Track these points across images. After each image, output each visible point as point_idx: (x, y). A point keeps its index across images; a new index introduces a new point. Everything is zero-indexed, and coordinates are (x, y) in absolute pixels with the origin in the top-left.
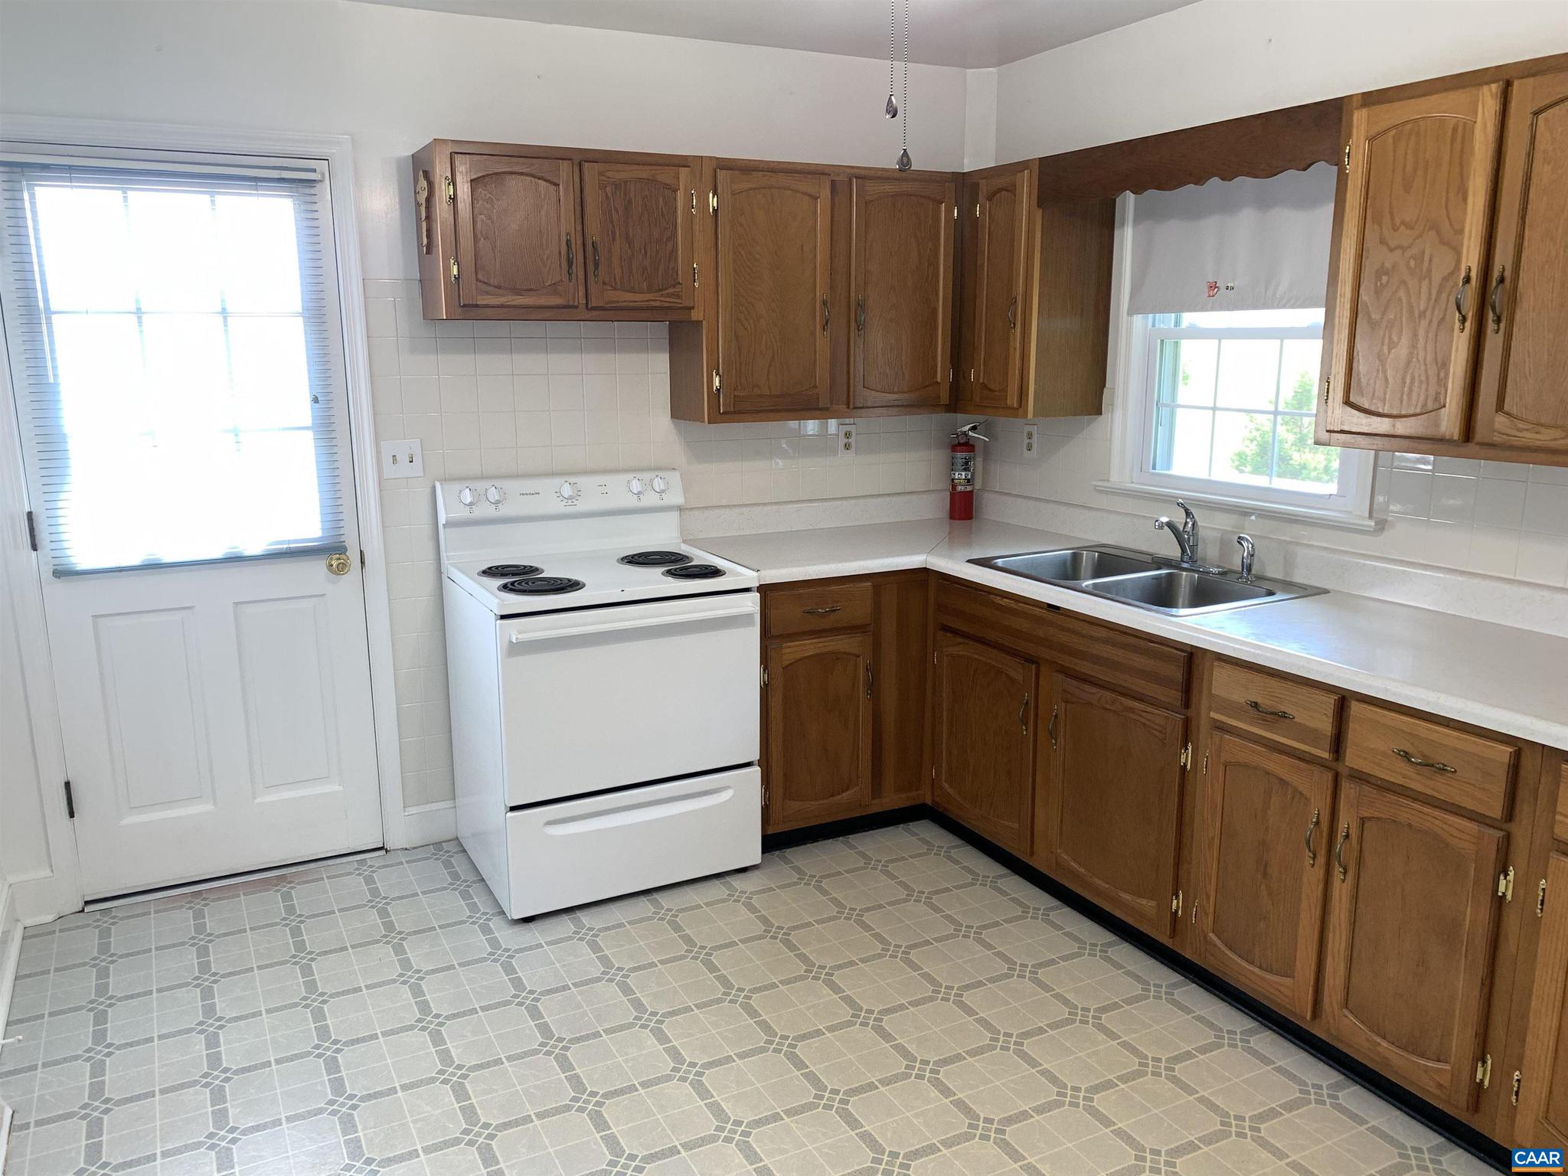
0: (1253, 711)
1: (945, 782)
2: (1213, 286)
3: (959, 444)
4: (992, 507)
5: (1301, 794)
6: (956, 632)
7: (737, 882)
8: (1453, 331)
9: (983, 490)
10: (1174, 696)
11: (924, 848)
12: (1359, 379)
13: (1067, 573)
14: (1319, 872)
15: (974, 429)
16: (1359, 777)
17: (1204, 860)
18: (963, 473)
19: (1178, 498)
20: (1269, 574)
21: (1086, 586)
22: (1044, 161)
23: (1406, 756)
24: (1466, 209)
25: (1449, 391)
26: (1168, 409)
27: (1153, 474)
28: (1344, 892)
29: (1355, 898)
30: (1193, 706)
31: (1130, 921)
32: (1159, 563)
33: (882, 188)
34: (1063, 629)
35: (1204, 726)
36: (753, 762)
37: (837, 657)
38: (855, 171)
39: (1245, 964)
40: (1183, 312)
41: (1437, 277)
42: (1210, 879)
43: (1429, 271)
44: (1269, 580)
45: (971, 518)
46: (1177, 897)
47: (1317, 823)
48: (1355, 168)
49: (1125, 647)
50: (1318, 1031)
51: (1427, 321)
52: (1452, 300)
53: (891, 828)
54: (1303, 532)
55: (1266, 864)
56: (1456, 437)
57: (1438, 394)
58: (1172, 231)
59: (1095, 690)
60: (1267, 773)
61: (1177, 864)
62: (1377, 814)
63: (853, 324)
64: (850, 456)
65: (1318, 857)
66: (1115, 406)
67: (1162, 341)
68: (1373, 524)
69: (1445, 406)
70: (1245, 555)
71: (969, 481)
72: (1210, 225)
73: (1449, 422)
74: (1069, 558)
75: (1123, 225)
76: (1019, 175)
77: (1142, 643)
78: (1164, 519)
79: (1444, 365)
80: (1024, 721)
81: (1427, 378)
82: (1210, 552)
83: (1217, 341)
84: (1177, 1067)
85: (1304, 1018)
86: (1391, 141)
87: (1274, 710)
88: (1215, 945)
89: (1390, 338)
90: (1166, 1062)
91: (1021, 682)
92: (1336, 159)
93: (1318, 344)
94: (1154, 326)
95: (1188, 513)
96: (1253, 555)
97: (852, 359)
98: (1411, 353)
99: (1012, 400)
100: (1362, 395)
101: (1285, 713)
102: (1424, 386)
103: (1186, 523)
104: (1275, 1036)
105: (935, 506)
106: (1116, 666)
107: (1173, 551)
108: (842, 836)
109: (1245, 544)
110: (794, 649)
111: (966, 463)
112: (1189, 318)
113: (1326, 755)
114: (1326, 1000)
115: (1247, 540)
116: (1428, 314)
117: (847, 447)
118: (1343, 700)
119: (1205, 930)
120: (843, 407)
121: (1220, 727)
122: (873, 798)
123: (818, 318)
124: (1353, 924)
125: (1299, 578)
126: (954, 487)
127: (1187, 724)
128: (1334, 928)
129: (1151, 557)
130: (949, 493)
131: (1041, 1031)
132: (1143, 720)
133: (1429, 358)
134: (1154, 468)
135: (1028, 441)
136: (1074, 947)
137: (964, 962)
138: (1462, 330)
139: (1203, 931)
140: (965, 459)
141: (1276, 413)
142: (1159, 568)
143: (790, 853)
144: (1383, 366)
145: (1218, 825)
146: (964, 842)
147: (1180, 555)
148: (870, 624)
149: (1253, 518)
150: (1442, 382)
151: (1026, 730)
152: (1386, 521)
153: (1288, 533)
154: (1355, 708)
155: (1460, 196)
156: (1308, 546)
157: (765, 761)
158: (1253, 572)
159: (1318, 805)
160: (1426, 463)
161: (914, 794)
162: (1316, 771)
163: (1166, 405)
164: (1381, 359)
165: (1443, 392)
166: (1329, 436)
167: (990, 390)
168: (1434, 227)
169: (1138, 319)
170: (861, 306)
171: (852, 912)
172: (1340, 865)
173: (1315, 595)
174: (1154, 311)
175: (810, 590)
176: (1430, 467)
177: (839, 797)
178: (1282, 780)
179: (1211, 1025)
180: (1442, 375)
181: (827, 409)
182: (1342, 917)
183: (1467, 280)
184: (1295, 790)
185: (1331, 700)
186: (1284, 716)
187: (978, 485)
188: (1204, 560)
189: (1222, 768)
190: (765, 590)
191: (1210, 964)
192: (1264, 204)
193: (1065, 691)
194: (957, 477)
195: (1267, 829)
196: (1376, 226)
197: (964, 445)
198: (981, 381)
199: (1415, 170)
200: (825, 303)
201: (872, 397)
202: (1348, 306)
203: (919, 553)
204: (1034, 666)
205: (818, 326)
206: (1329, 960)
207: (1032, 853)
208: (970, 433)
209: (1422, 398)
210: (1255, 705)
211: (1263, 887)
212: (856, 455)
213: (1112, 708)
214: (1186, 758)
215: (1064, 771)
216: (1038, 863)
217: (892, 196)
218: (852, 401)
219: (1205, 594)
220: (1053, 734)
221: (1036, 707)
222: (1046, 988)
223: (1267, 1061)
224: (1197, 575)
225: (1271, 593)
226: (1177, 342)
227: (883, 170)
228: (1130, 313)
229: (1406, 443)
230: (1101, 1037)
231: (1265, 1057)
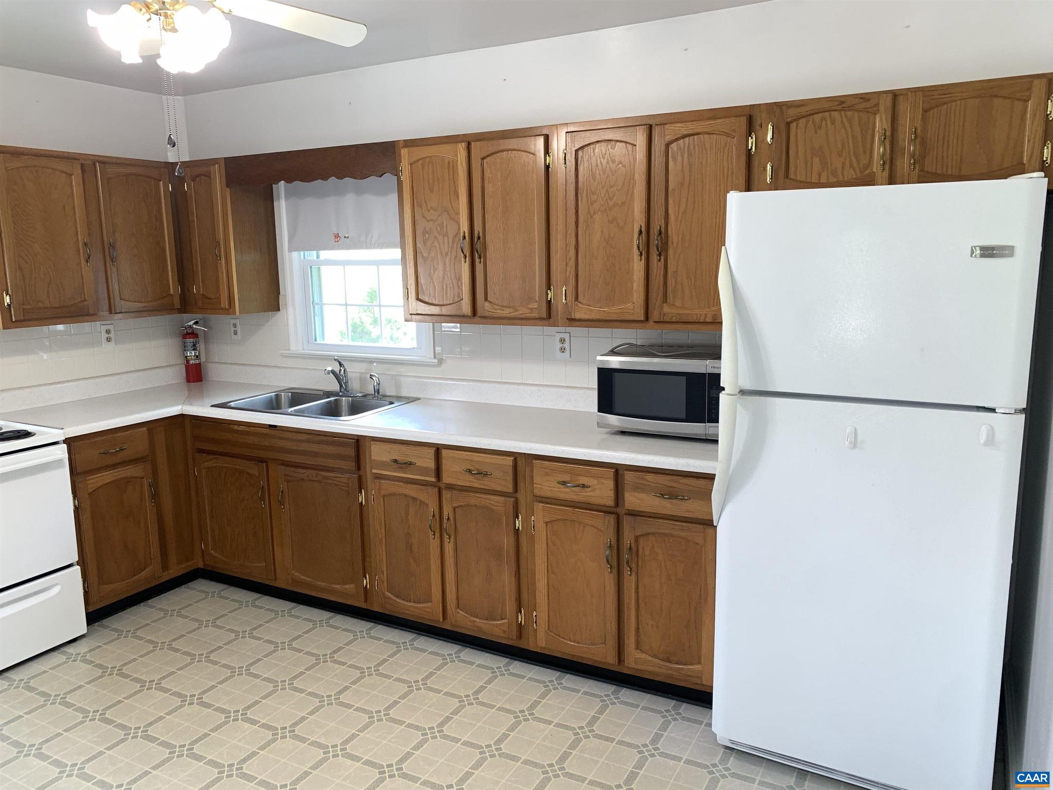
0: (395, 465)
1: (212, 549)
2: (337, 236)
3: (188, 334)
4: (215, 372)
5: (424, 503)
6: (208, 452)
7: (70, 649)
8: (461, 262)
9: (207, 361)
10: (352, 465)
11: (203, 595)
12: (422, 287)
13: (273, 405)
14: (438, 541)
15: (196, 323)
16: (450, 487)
17: (379, 554)
18: (193, 352)
19: (334, 356)
20: (388, 394)
21: (291, 411)
22: (227, 160)
23: (470, 471)
24: (459, 203)
25: (464, 291)
26: (319, 306)
27: (315, 344)
28: (450, 548)
29: (456, 550)
30: (362, 468)
31: (340, 600)
32: (328, 394)
33: (119, 170)
34: (281, 438)
35: (369, 477)
36: (73, 563)
37: (128, 480)
38: (97, 158)
39: (406, 603)
40: (319, 250)
41: (451, 236)
42: (383, 562)
43: (447, 233)
44: (388, 396)
45: (202, 381)
46: (366, 577)
47: (434, 516)
48: (405, 177)
49: (320, 442)
50: (447, 626)
51: (449, 258)
52: (459, 246)
53: (177, 589)
54: (403, 370)
55: (411, 546)
56: (469, 314)
57: (459, 293)
58: (309, 204)
59: (304, 471)
60: (406, 496)
61: (364, 560)
62: (461, 504)
63: (108, 258)
64: (111, 346)
65: (436, 533)
66: (288, 306)
67: (311, 267)
68: (437, 361)
69: (462, 299)
70: (375, 384)
71: (197, 357)
72: (331, 201)
73: (466, 308)
74: (274, 398)
75: (279, 199)
76: (212, 168)
77: (330, 439)
78: (330, 369)
79: (459, 279)
80: (262, 499)
81: (453, 286)
82: (355, 386)
83: (342, 266)
84: (380, 668)
85: (439, 621)
86: (420, 166)
87: (405, 462)
88: (390, 598)
89: (434, 266)
90: (374, 668)
91: (258, 476)
92: (396, 172)
93: (399, 268)
94: (304, 258)
95: (341, 365)
96: (379, 384)
97: (110, 281)
98: (444, 273)
99: (224, 303)
100: (425, 295)
101: (411, 462)
102: (452, 290)
103: (340, 370)
104: (426, 638)
105: (176, 374)
106: (316, 454)
107: (335, 387)
108: (143, 602)
109: (374, 378)
110: (95, 480)
111: (194, 345)
112: (325, 254)
113: (433, 479)
114: (449, 607)
115: (375, 376)
116: (449, 254)
117: (109, 340)
118: (438, 449)
119: (383, 591)
120: (106, 313)
121: (379, 477)
122: (163, 572)
123: (82, 254)
124: (456, 565)
125: (404, 393)
126: (188, 361)
127: (360, 479)
128: (448, 568)
129: (322, 392)
130: (184, 366)
131: (302, 673)
132: (335, 482)
133: (453, 276)
134: (316, 340)
135: (234, 329)
136: (311, 625)
137: (247, 651)
138: (465, 262)
139: (382, 592)
140: (193, 342)
141: (380, 306)
142: (328, 397)
143: (106, 622)
144: (432, 279)
145: (383, 531)
146: (228, 586)
147: (339, 389)
148: (148, 456)
149: (375, 364)
150: (460, 287)
151: (264, 504)
152: (442, 359)
153: (395, 370)
154: (444, 453)
155: (455, 196)
156: (406, 376)
157: (82, 561)
158: (380, 393)
159: (433, 507)
160: (456, 328)
161: (190, 563)
162: (430, 489)
163: (317, 304)
164: (430, 276)
165: (461, 292)
166: (411, 316)
167: (208, 298)
168: (446, 211)
169: (295, 254)
170: (112, 246)
171: (164, 644)
172: (447, 535)
173: (413, 401)
174: (304, 250)
175: (103, 438)
176: (458, 330)
177: (139, 575)
178: (413, 497)
179: (393, 643)
180: (459, 284)
181: (94, 315)
182: (451, 562)
183: (464, 238)
184: (421, 501)
185: (432, 451)
186: (411, 464)
187: (203, 359)
188: (352, 390)
189: (382, 498)
190: (68, 441)
191: (388, 610)
192: (359, 192)
193: (286, 475)
194: (189, 355)
195: (409, 527)
196: (419, 209)
197: (191, 334)
198: (201, 293)
199: (434, 182)
200: (85, 244)
201: (126, 305)
202: (411, 249)
203: (178, 405)
204: (264, 464)
205: (82, 259)
206: (448, 585)
207: (276, 579)
208: (194, 326)
209: (452, 296)
210: (395, 461)
211: (411, 558)
212: (116, 344)
213: (316, 479)
214: (362, 498)
215: (290, 522)
216: (281, 584)
217: (125, 175)
218: (113, 309)
219: (356, 408)
220: (281, 503)
221: (269, 489)
222: (299, 651)
223: (424, 651)
224: (350, 399)
225: (391, 403)
226: (319, 268)
227: (117, 158)
228: (290, 251)
229: (448, 318)
230: (337, 666)
231: (423, 649)
